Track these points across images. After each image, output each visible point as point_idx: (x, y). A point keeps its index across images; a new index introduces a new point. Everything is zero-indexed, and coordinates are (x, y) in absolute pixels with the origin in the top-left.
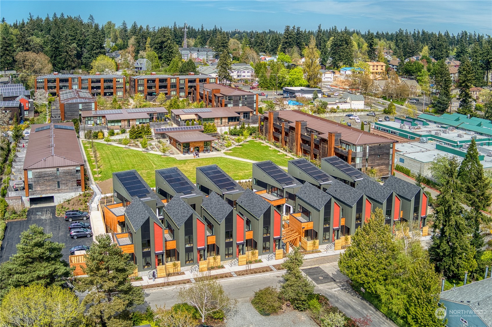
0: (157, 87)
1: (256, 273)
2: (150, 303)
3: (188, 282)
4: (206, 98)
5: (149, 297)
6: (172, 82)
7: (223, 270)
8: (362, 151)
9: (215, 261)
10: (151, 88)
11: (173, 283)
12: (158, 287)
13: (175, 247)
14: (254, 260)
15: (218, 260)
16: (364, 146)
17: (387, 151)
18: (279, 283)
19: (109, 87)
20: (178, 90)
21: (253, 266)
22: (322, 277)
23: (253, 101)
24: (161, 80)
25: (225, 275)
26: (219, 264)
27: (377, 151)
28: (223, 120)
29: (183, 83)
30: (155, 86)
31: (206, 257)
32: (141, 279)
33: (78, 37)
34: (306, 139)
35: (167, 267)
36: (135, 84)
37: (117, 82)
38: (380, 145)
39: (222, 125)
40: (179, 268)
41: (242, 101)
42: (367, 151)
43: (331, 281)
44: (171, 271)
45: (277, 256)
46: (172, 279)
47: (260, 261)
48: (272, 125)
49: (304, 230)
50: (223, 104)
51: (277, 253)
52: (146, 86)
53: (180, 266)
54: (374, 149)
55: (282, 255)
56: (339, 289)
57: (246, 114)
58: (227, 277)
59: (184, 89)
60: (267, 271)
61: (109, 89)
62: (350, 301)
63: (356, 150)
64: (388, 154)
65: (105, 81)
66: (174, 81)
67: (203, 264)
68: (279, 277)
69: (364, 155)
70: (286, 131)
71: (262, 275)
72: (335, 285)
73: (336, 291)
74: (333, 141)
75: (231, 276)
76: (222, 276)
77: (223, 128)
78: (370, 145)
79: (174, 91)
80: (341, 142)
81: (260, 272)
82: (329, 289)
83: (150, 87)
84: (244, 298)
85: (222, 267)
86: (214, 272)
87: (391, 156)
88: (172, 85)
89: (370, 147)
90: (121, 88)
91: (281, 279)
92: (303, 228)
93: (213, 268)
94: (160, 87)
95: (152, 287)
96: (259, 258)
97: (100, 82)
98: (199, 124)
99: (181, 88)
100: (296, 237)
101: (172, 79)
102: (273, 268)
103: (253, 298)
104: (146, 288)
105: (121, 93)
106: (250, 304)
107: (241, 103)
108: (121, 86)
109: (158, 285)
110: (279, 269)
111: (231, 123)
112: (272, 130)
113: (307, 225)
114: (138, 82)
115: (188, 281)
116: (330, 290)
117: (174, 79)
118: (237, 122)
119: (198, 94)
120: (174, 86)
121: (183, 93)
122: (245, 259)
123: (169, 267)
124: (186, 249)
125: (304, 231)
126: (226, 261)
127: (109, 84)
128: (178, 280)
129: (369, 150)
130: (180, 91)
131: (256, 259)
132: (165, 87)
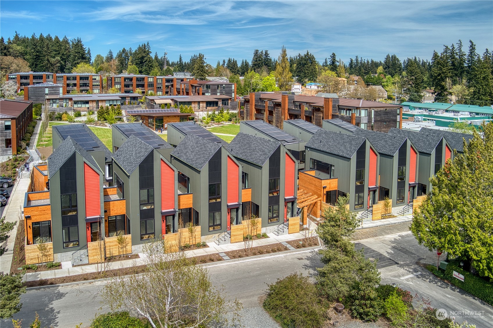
0: (135, 85)
1: (261, 253)
2: (59, 312)
3: (143, 271)
4: (183, 92)
5: (63, 299)
6: (150, 81)
7: (206, 249)
8: (366, 115)
9: (192, 236)
10: (129, 87)
11: (114, 273)
12: (85, 279)
13: (124, 212)
14: (255, 234)
15: (196, 233)
16: (369, 110)
17: (394, 118)
18: (306, 269)
19: (85, 85)
20: (156, 89)
21: (255, 243)
22: (373, 257)
23: (232, 90)
24: (138, 79)
25: (208, 258)
26: (198, 241)
27: (383, 117)
28: (201, 105)
29: (161, 82)
30: (132, 85)
31: (176, 229)
32: (58, 266)
33: (63, 51)
34: (295, 113)
35: (107, 245)
36: (112, 83)
37: (93, 79)
38: (386, 109)
39: (200, 110)
40: (129, 247)
41: (220, 90)
42: (373, 116)
43: (391, 264)
44: (115, 252)
45: (290, 227)
46: (115, 265)
47: (264, 236)
48: (254, 107)
49: (325, 190)
50: (201, 93)
51: (290, 222)
52: (123, 84)
53: (130, 244)
54: (380, 115)
55: (298, 227)
56: (411, 276)
57: (225, 101)
58: (213, 260)
59: (162, 88)
60: (279, 250)
61: (86, 86)
62: (442, 297)
63: (360, 114)
64: (395, 121)
65: (81, 78)
66: (152, 81)
67: (171, 239)
68: (302, 259)
69: (369, 121)
70: (270, 110)
71: (272, 257)
72: (402, 271)
73: (407, 280)
74: (330, 106)
75: (220, 259)
76: (204, 260)
77: (201, 113)
78: (376, 109)
79: (151, 90)
80: (339, 109)
81: (268, 252)
82: (395, 277)
83: (127, 86)
84: (247, 297)
85: (204, 246)
86: (190, 254)
87: (398, 123)
88: (149, 84)
89: (375, 112)
90: (97, 85)
91: (308, 262)
92: (325, 188)
93: (187, 247)
94: (138, 86)
95: (74, 281)
96: (263, 230)
97: (76, 80)
98: (175, 108)
99: (158, 88)
100: (315, 201)
101: (150, 79)
102: (288, 246)
103: (265, 297)
104: (63, 282)
105: (97, 90)
106: (260, 310)
107: (219, 92)
108: (97, 84)
109: (85, 277)
110: (298, 247)
111: (209, 108)
112: (254, 112)
113: (330, 183)
114: (115, 80)
115: (144, 269)
116: (396, 279)
117: (152, 79)
118: (215, 108)
119: (175, 90)
120: (151, 85)
121: (161, 92)
122: (242, 232)
123: (111, 244)
124: (142, 212)
125: (325, 193)
126: (210, 236)
127: (85, 81)
128: (125, 267)
129: (375, 115)
130: (157, 90)
131: (258, 233)
132: (143, 86)
